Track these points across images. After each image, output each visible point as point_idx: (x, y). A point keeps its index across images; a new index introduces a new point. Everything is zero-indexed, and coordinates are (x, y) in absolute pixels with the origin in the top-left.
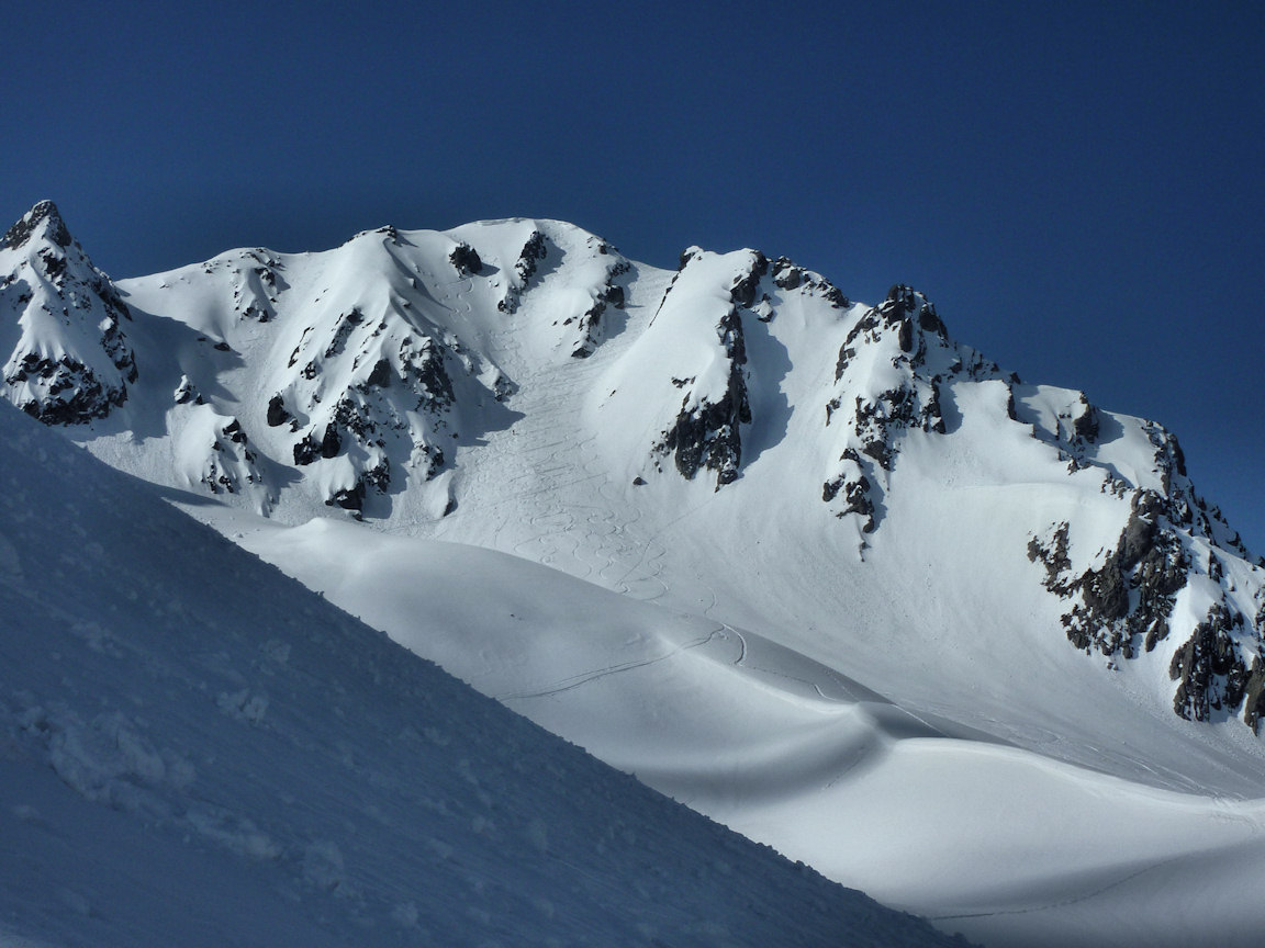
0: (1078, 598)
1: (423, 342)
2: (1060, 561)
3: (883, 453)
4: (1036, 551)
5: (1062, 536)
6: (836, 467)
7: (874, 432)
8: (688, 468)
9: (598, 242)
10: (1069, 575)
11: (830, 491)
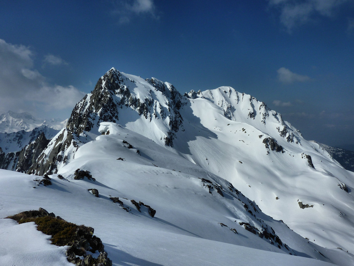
0: (281, 133)
1: (229, 104)
2: (279, 130)
3: (265, 118)
4: (277, 128)
5: (279, 128)
6: (262, 119)
7: (264, 116)
8: (251, 117)
9: (234, 90)
10: (280, 131)
11: (262, 121)
